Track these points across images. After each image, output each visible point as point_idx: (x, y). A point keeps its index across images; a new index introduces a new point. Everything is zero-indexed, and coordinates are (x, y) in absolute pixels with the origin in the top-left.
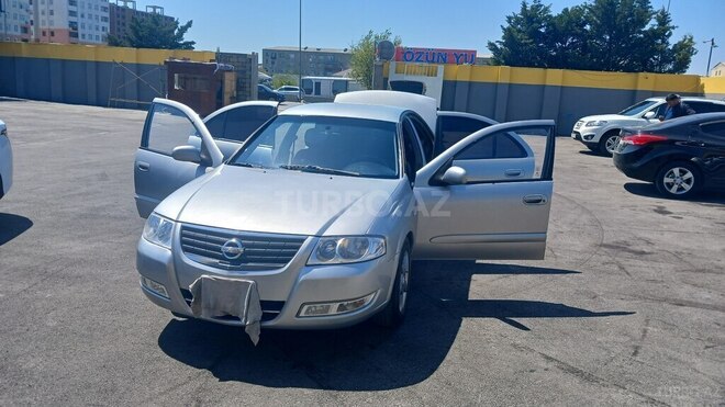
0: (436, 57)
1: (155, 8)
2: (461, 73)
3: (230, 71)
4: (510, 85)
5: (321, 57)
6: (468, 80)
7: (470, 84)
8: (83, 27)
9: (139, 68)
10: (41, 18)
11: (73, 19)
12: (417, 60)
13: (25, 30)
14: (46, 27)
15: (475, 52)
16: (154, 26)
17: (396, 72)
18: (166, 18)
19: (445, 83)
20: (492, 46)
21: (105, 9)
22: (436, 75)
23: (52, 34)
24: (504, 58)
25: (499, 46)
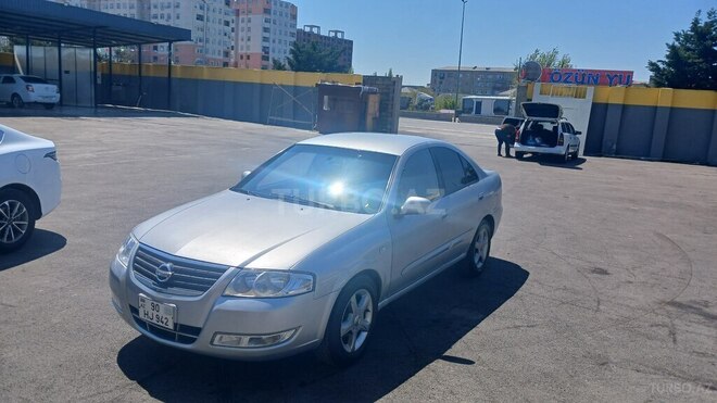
0: (586, 78)
1: (336, 32)
2: (614, 95)
3: (375, 93)
4: (672, 108)
5: (490, 77)
6: (621, 103)
7: (624, 107)
8: (274, 51)
9: (296, 89)
10: (240, 43)
11: (266, 44)
12: (566, 81)
13: (227, 54)
14: (244, 51)
15: (632, 73)
16: (311, 51)
17: (541, 94)
18: (346, 41)
19: (595, 106)
20: (653, 66)
21: (292, 35)
22: (584, 97)
23: (248, 57)
24: (667, 79)
25: (661, 66)
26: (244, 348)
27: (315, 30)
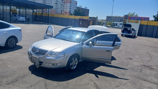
0: (139, 19)
1: (86, 7)
2: (145, 23)
3: (92, 21)
5: (120, 18)
6: (146, 24)
7: (147, 25)
8: (72, 11)
9: (75, 20)
10: (65, 9)
11: (70, 10)
12: (134, 19)
13: (62, 12)
14: (65, 11)
15: (149, 18)
16: (78, 11)
17: (128, 22)
18: (88, 9)
19: (140, 25)
20: (154, 17)
21: (76, 8)
22: (138, 23)
23: (66, 13)
24: (157, 20)
25: (156, 17)
26: (50, 66)
27: (81, 7)
